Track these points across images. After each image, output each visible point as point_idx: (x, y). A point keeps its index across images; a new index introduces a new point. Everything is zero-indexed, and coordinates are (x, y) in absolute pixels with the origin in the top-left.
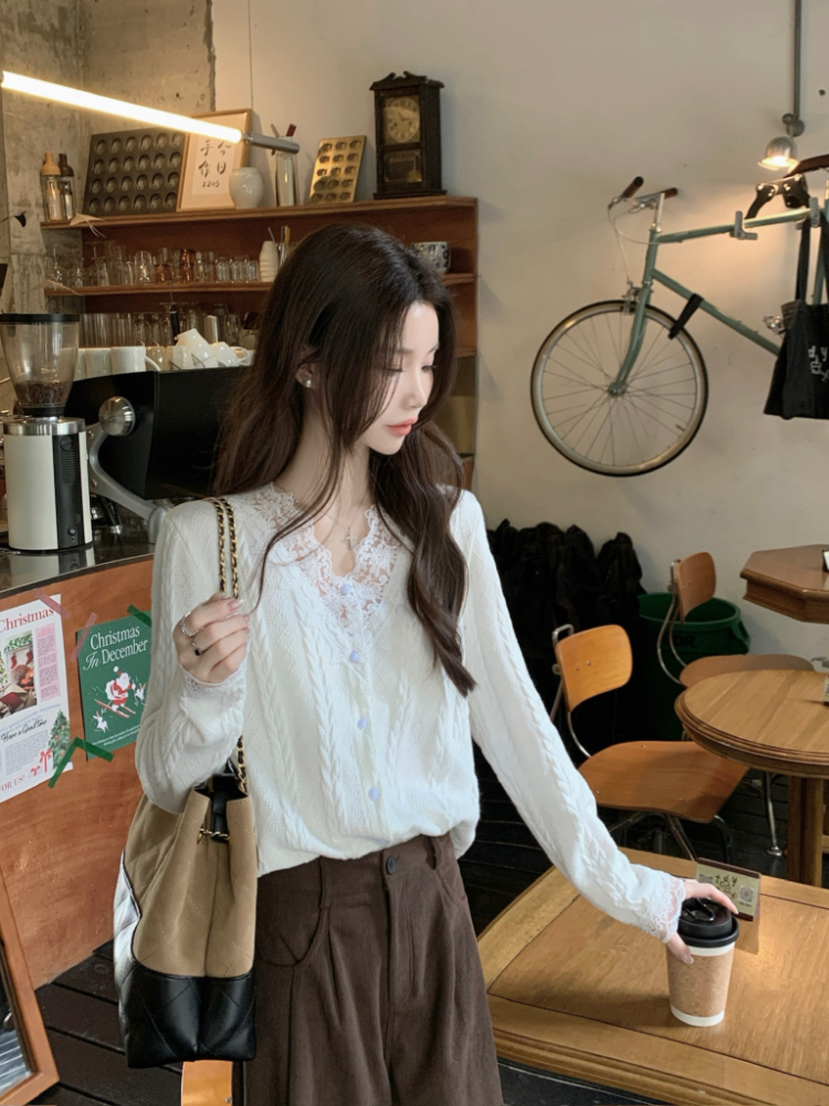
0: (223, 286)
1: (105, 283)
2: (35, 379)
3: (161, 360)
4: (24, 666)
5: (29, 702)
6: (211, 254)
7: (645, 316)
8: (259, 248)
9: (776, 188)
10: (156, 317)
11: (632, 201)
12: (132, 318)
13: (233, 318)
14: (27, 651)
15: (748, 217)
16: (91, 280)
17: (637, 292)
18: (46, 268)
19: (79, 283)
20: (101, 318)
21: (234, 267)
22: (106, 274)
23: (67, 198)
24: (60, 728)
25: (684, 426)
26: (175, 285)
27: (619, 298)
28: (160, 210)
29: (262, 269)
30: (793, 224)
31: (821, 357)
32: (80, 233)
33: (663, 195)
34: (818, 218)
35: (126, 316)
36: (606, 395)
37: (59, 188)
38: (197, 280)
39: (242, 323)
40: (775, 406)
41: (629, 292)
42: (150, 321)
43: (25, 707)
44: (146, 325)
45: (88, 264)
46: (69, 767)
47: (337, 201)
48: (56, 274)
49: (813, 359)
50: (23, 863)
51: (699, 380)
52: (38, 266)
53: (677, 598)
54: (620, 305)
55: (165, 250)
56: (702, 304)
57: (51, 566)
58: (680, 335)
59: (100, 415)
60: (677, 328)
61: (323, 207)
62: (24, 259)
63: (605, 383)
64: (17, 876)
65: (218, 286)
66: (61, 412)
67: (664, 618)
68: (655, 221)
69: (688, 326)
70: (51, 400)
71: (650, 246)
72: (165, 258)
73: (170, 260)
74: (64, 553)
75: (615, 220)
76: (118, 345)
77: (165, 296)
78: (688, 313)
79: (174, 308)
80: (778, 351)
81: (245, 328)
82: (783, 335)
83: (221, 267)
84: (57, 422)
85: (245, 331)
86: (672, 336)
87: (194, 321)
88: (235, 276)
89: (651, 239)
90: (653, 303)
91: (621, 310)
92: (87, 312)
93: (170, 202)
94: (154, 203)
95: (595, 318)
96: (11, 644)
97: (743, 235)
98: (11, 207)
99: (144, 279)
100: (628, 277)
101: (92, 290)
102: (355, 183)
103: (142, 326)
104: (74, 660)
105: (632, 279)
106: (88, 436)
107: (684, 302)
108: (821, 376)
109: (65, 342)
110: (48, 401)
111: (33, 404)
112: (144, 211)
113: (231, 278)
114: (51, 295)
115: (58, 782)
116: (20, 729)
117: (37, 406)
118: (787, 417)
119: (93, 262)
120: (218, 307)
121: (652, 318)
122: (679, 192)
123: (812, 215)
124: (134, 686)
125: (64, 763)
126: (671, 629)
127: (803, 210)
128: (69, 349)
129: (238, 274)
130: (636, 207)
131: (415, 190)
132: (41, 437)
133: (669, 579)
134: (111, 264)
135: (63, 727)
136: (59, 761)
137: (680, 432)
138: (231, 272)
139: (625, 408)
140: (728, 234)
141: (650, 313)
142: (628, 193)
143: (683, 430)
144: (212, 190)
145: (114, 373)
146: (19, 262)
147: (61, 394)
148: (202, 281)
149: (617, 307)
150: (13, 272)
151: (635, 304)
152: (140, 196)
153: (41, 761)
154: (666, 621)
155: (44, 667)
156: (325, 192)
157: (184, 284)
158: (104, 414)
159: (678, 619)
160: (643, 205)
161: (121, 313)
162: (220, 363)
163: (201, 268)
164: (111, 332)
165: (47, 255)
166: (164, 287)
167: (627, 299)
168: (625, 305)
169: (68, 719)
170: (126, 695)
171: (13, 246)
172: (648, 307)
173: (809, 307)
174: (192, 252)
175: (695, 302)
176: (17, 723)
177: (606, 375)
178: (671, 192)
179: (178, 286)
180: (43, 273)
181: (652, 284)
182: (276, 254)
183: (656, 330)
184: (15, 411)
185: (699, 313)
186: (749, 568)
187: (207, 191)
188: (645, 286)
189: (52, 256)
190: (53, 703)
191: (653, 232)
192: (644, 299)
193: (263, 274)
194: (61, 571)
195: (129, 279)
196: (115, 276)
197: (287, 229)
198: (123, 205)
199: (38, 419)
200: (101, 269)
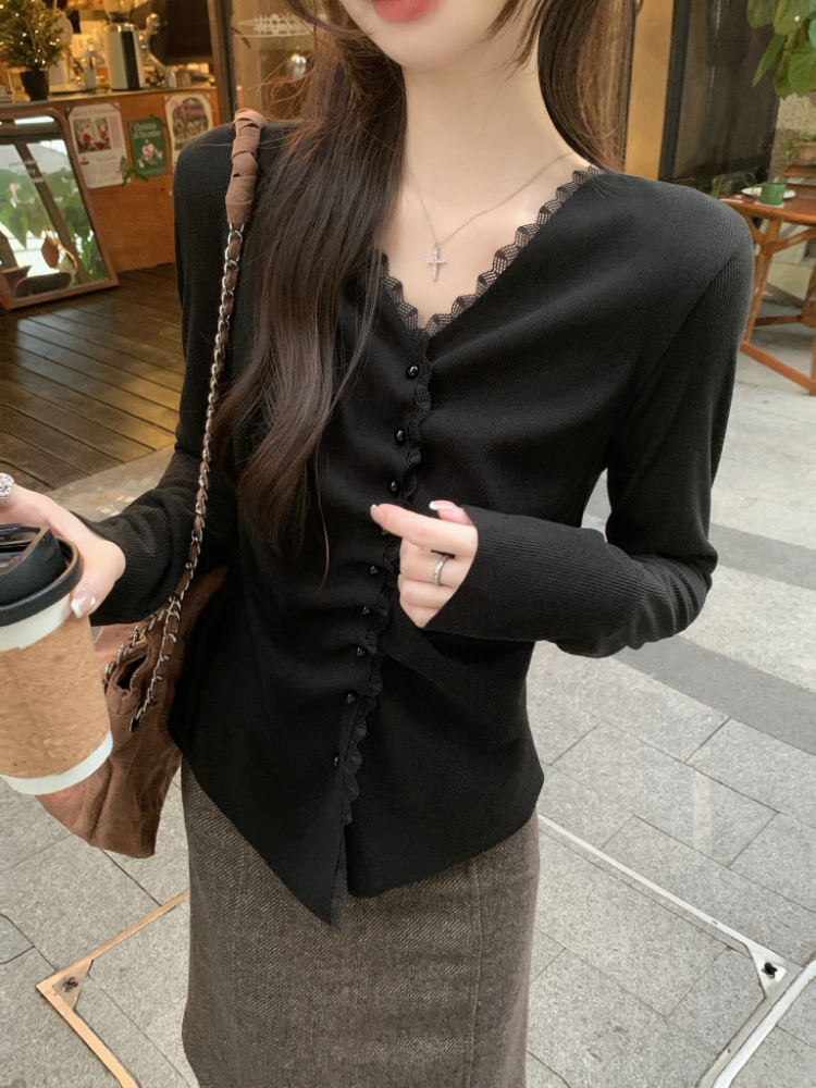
4: (104, 131)
14: (105, 125)
96: (98, 120)
104: (127, 134)
155: (115, 134)
170: (152, 154)
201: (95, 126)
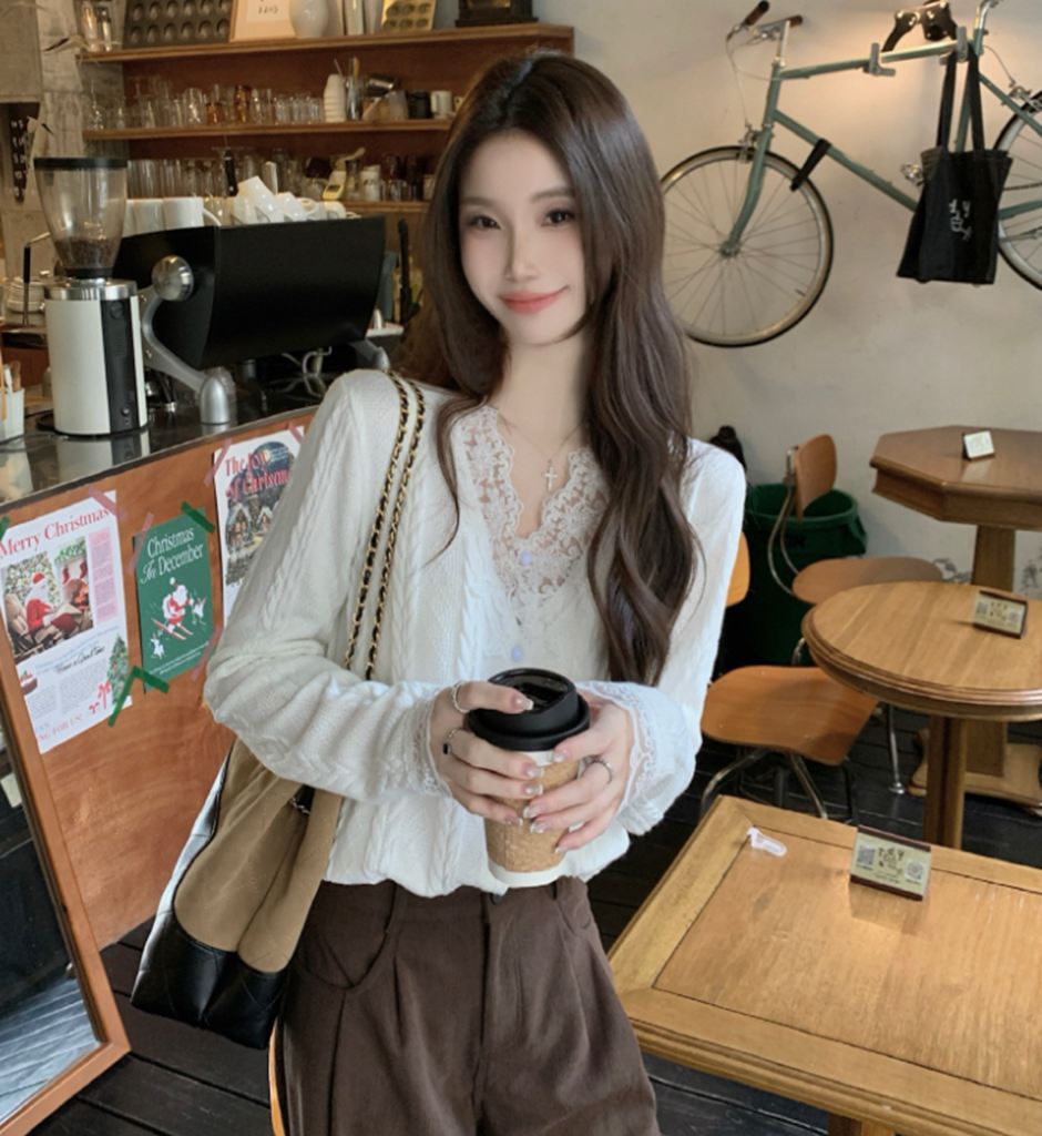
0: (284, 127)
1: (150, 125)
2: (78, 235)
3: (220, 213)
4: (78, 581)
5: (84, 625)
6: (269, 92)
7: (764, 165)
8: (324, 84)
9: (918, 16)
10: (207, 164)
11: (754, 30)
12: (181, 164)
13: (294, 164)
14: (80, 562)
15: (885, 50)
16: (134, 122)
17: (755, 136)
18: (84, 108)
19: (121, 124)
20: (147, 166)
21: (295, 106)
22: (151, 115)
23: (105, 26)
24: (118, 656)
25: (804, 290)
26: (229, 126)
27: (736, 143)
28: (211, 40)
29: (327, 107)
30: (937, 58)
31: (962, 213)
32: (120, 67)
33: (788, 23)
34: (966, 52)
35: (174, 164)
36: (718, 256)
37: (95, 14)
38: (254, 122)
39: (304, 171)
40: (911, 267)
41: (746, 136)
42: (201, 168)
43: (80, 631)
44: (197, 174)
45: (131, 102)
46: (128, 702)
47: (413, 29)
48: (95, 115)
49: (954, 215)
50: (84, 815)
51: (824, 238)
52: (75, 105)
53: (795, 489)
54: (735, 152)
55: (217, 87)
56: (830, 150)
57: (103, 456)
58: (804, 187)
59: (153, 276)
60: (800, 178)
61: (398, 35)
62: (59, 97)
63: (716, 241)
64: (77, 830)
65: (279, 127)
66: (110, 272)
67: (777, 512)
68: (779, 55)
69: (814, 176)
70: (97, 259)
71: (772, 83)
72: (218, 97)
73: (222, 98)
74: (116, 439)
75: (733, 52)
76: (167, 195)
77: (218, 140)
78: (813, 161)
79: (228, 154)
80: (915, 206)
81: (308, 176)
82: (921, 187)
83: (280, 106)
84: (105, 285)
85: (308, 180)
86: (794, 187)
87: (251, 167)
88: (296, 117)
89: (774, 73)
90: (773, 149)
91: (737, 157)
92: (133, 158)
93: (222, 31)
94: (204, 33)
95: (707, 167)
96: (62, 553)
97: (879, 71)
98: (41, 37)
99: (195, 120)
100: (746, 120)
101: (137, 133)
102: (433, 8)
103: (192, 174)
104: (131, 573)
105: (750, 121)
106: (141, 301)
107: (809, 148)
108: (961, 234)
109: (112, 191)
110: (94, 261)
111: (77, 264)
112: (193, 41)
113: (292, 118)
114: (91, 140)
115: (118, 721)
116: (76, 658)
117: (81, 267)
118: (923, 280)
119: (136, 102)
120: (276, 153)
121: (771, 166)
122: (804, 20)
123: (959, 48)
124: (192, 602)
125: (123, 699)
126: (784, 526)
127: (947, 42)
128: (115, 200)
129: (300, 113)
130: (756, 38)
131: (502, 17)
132: (88, 302)
133: (785, 470)
134: (157, 102)
135: (122, 655)
136: (118, 696)
137: (800, 297)
138: (291, 112)
139: (739, 270)
140: (861, 70)
141: (771, 161)
142: (750, 21)
143: (803, 295)
144: (270, 17)
145: (169, 228)
146: (53, 101)
147: (109, 253)
148: (259, 123)
149: (733, 153)
150: (47, 112)
151: (753, 151)
152: (187, 24)
153: (100, 696)
154: (780, 518)
155: (101, 580)
156: (399, 18)
157: (240, 126)
158: (158, 275)
159: (794, 513)
160: (765, 36)
161: (168, 160)
162: (286, 217)
163: (258, 107)
164: (158, 179)
165: (84, 92)
166: (217, 129)
167: (744, 144)
168: (742, 152)
169: (126, 645)
170: (183, 612)
171: (45, 82)
172: (769, 154)
173: (953, 156)
174: (248, 89)
175: (821, 148)
176: (72, 651)
177: (719, 233)
178: (796, 21)
179: (233, 129)
180: (80, 114)
181: (773, 126)
182: (342, 90)
183: (775, 180)
184: (57, 272)
185: (826, 161)
186: (878, 455)
187: (264, 17)
188: (765, 129)
189: (90, 95)
190: (110, 626)
191: (776, 67)
192: (764, 145)
193: (328, 114)
194: (115, 462)
195: (177, 119)
196: (161, 117)
197: (355, 62)
198: (168, 35)
199: (83, 282)
200: (146, 108)
201: (57, 571)
